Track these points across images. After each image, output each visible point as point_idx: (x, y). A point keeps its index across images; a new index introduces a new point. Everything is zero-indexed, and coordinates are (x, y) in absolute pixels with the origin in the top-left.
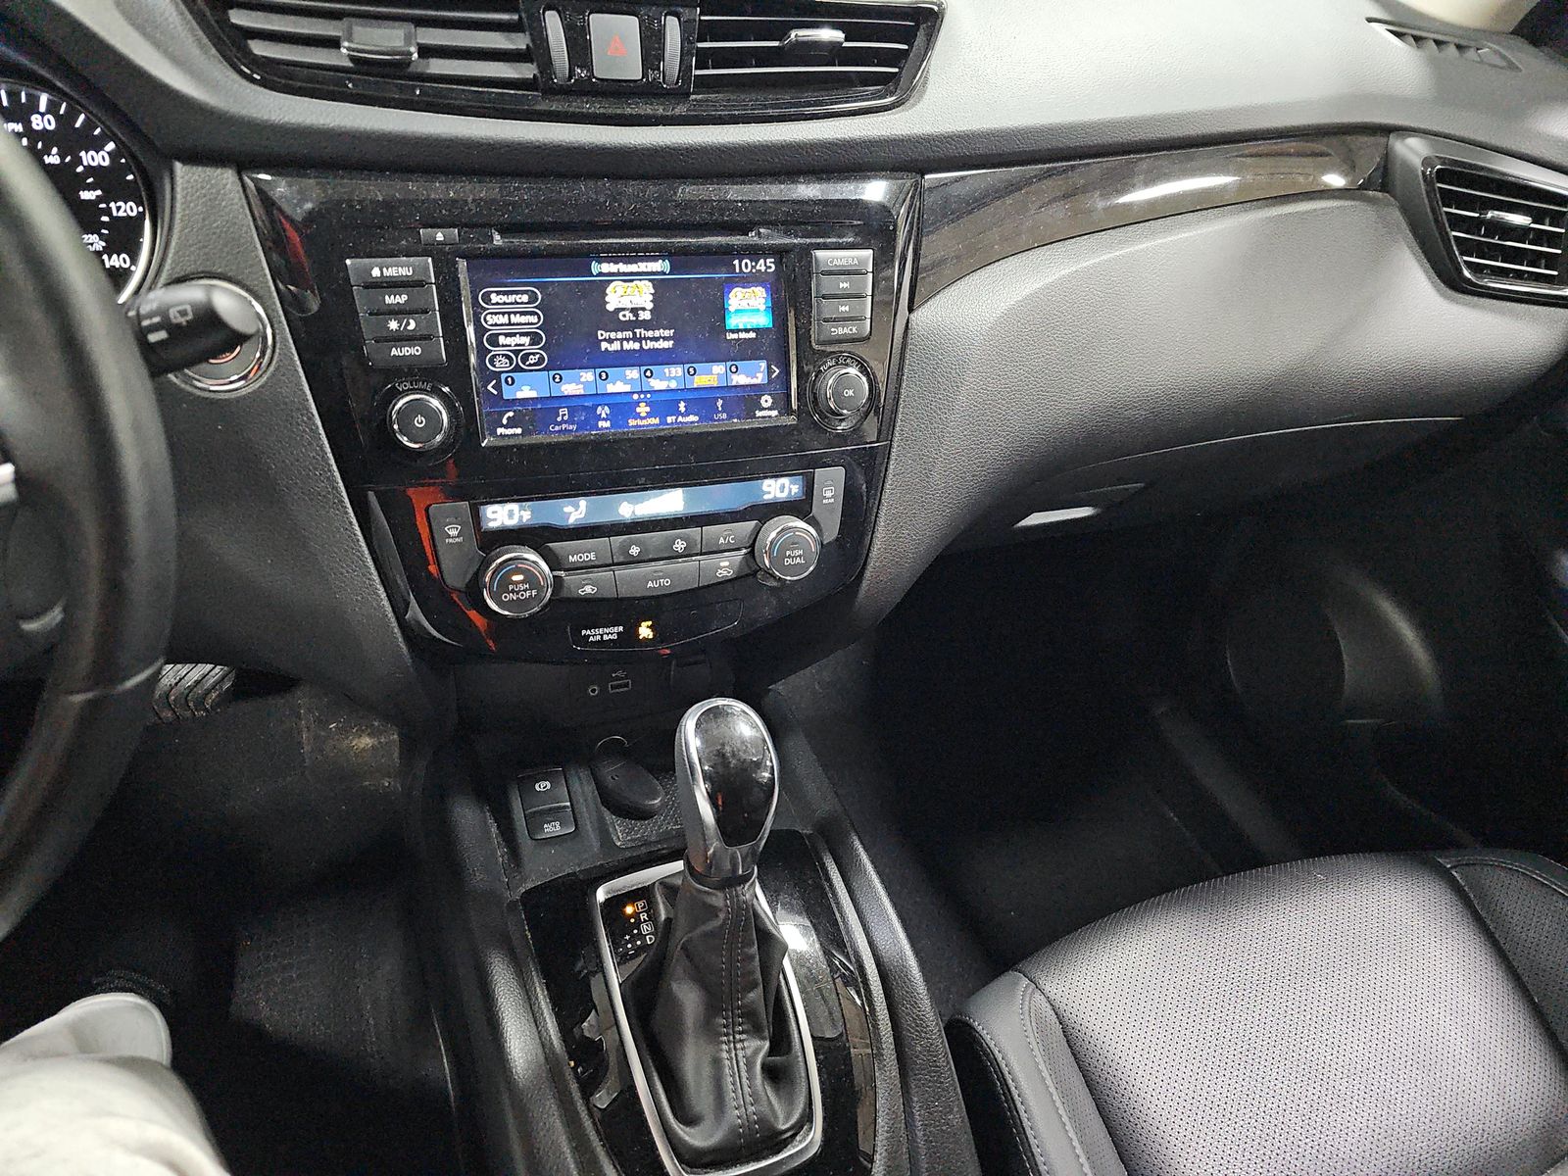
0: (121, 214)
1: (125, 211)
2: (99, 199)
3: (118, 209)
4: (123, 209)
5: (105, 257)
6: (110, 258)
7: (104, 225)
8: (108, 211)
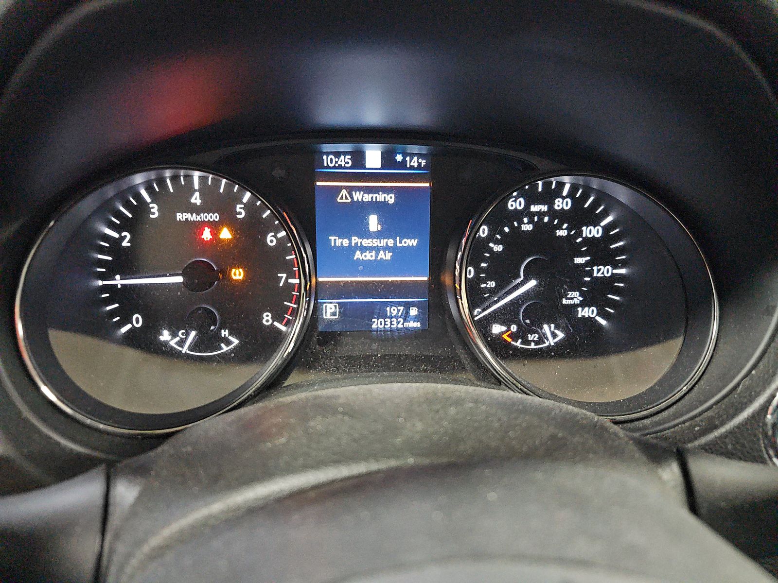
0: (599, 275)
1: (603, 273)
2: (587, 264)
3: (599, 270)
4: (601, 272)
5: (580, 309)
6: (583, 310)
7: (585, 284)
8: (590, 273)
